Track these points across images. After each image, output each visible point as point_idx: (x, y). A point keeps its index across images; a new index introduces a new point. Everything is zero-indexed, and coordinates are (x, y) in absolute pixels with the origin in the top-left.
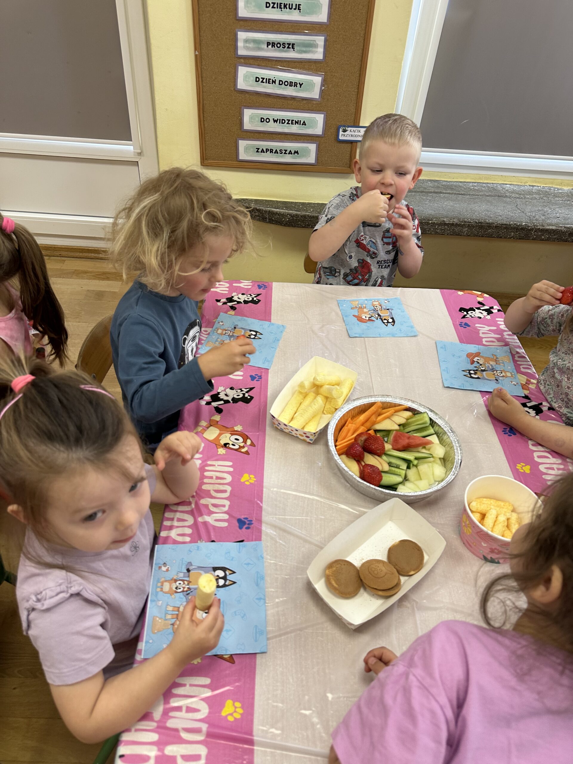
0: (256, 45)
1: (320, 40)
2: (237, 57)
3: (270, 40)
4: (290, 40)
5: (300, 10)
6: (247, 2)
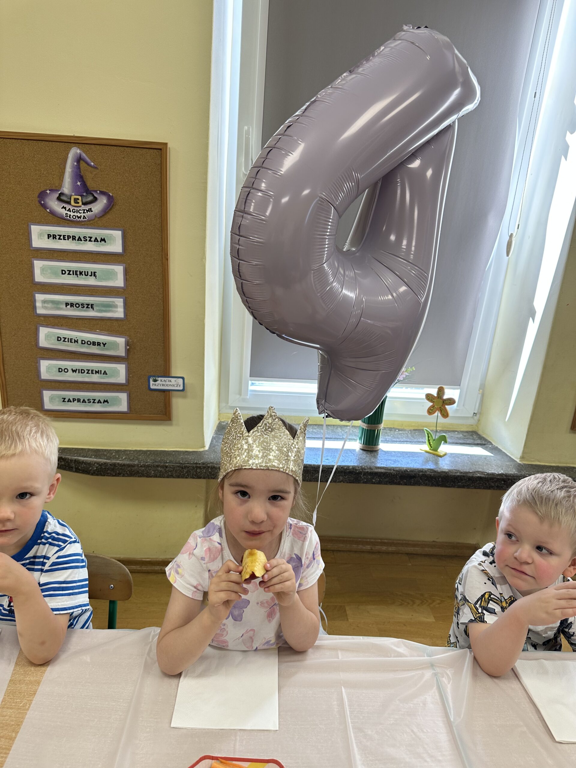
0: (55, 306)
1: (119, 302)
2: (36, 316)
3: (69, 301)
4: (89, 302)
5: (96, 276)
6: (43, 270)
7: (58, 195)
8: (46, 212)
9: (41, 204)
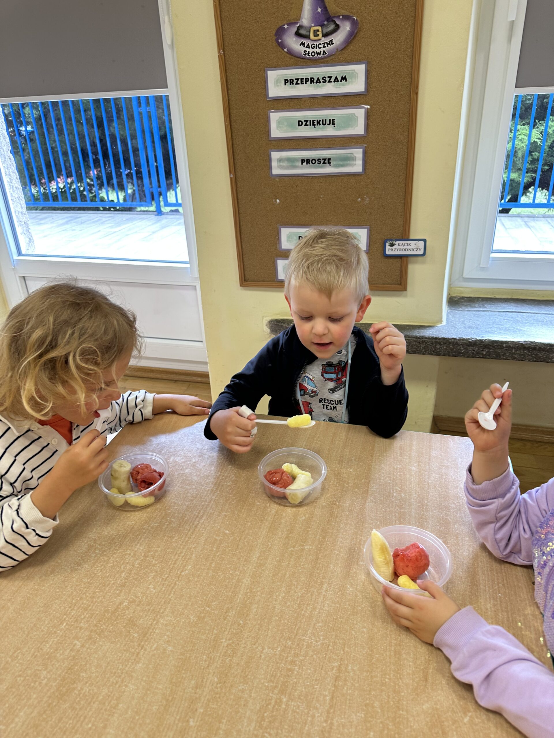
0: (291, 164)
1: (358, 153)
2: (271, 177)
3: (305, 158)
4: (326, 156)
5: (334, 124)
6: (280, 122)
7: (296, 29)
8: (283, 52)
9: (278, 43)
